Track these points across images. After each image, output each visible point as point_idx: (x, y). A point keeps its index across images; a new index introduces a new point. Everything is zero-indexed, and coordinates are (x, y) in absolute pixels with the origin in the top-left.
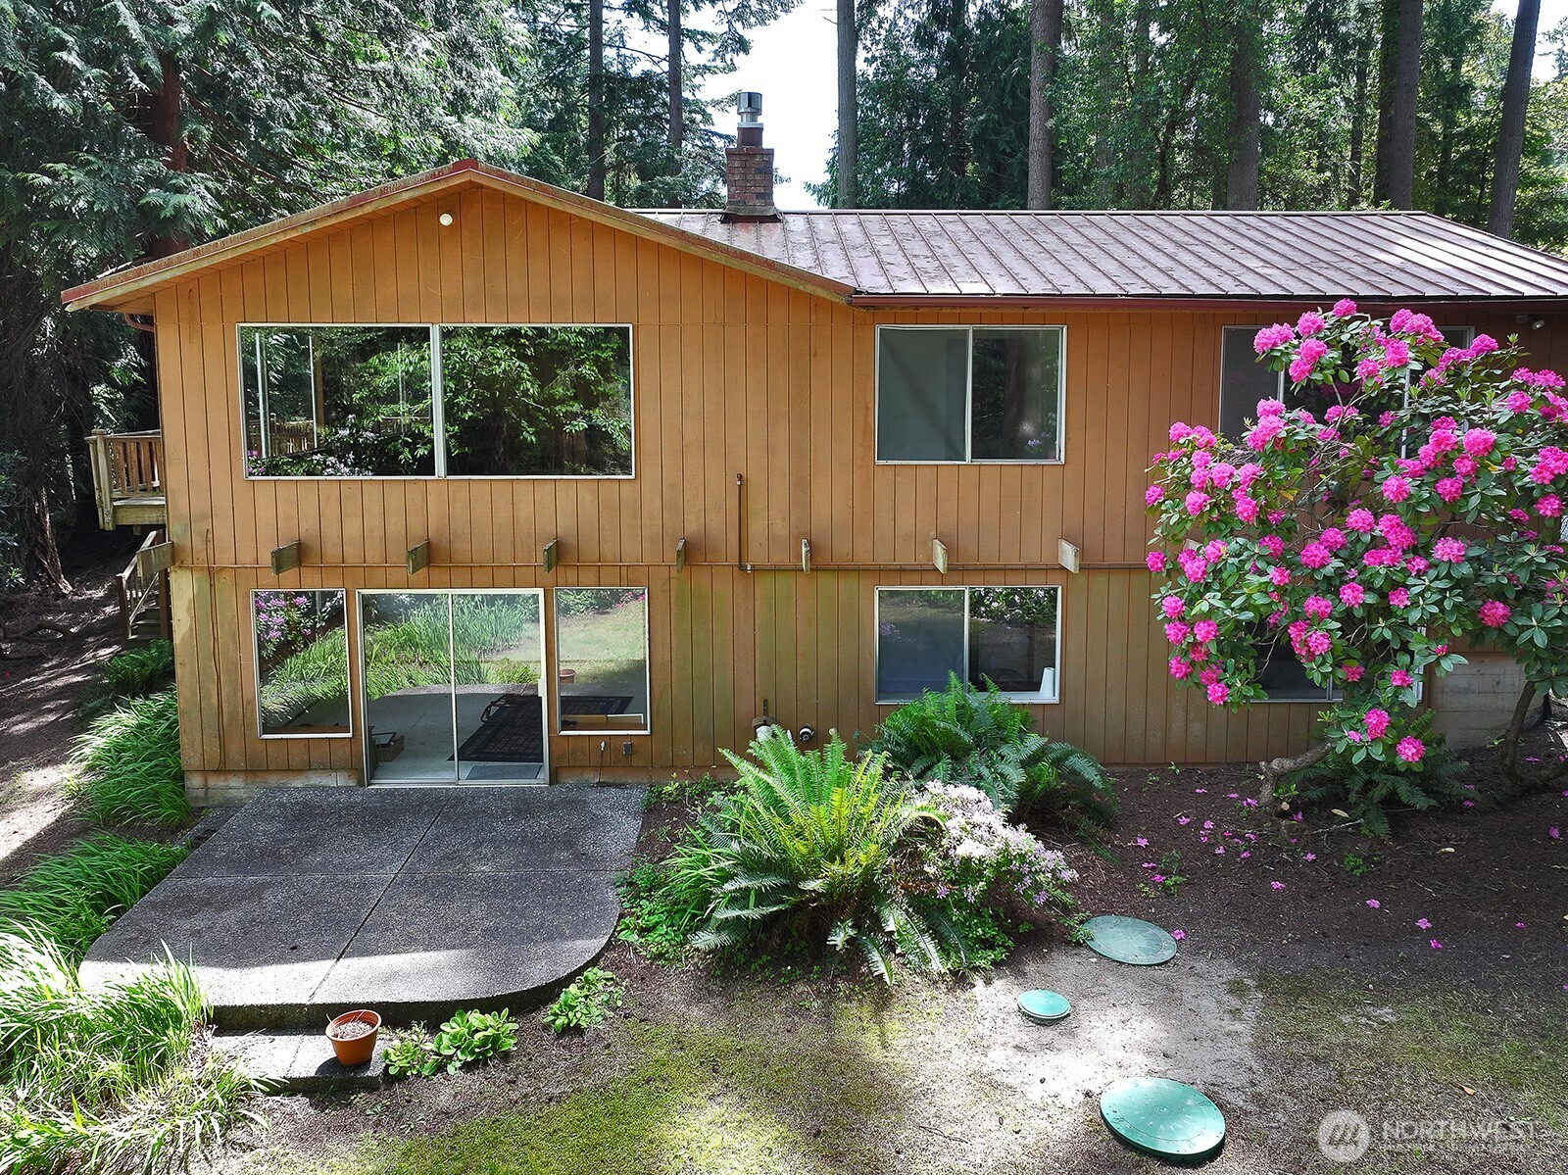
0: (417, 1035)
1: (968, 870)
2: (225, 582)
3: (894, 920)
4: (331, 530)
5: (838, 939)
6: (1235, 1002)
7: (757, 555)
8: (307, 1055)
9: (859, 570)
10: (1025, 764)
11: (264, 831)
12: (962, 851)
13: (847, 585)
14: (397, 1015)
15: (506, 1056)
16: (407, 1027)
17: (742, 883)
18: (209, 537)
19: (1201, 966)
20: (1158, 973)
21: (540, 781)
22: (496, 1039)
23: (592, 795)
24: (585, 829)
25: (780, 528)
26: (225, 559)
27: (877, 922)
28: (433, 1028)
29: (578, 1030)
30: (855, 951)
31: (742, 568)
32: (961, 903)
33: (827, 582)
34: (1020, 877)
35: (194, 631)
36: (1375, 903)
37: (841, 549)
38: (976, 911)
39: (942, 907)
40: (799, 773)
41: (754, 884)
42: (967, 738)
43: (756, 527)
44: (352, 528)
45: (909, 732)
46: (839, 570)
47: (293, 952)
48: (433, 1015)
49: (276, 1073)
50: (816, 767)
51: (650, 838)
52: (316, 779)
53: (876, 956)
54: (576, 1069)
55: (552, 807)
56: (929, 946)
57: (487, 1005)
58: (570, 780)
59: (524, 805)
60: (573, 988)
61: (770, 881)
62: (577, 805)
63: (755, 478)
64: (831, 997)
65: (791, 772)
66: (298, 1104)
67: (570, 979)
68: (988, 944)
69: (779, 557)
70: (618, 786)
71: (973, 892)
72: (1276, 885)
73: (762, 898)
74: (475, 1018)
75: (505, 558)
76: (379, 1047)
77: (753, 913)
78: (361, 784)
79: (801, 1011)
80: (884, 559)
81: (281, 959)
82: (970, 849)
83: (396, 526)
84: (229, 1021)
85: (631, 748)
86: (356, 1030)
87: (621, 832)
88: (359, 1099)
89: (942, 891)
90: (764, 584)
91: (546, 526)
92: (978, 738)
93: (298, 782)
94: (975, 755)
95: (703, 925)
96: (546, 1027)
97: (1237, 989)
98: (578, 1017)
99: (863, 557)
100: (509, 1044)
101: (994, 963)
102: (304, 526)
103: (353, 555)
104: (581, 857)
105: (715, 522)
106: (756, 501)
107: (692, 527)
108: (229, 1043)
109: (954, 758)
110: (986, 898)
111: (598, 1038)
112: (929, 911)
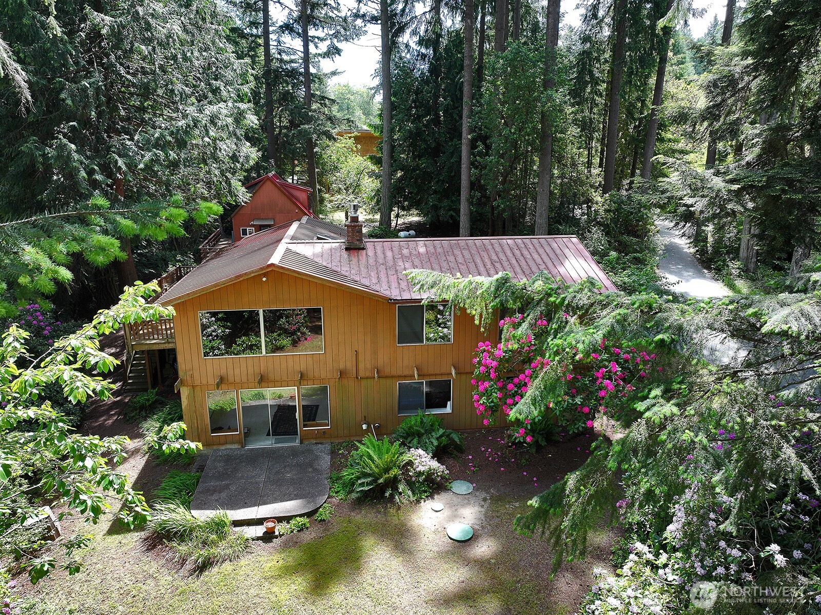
0: (284, 524)
1: (420, 474)
2: (198, 390)
3: (401, 487)
4: (231, 373)
5: (387, 494)
6: (483, 503)
7: (362, 374)
8: (259, 531)
9: (393, 377)
10: (437, 439)
11: (220, 466)
12: (418, 469)
13: (389, 381)
14: (280, 520)
15: (307, 528)
16: (282, 522)
17: (363, 480)
18: (192, 376)
19: (478, 494)
20: (467, 496)
21: (297, 443)
22: (305, 524)
23: (314, 447)
24: (314, 460)
25: (369, 366)
26: (197, 382)
27: (397, 489)
28: (288, 522)
29: (324, 520)
30: (392, 496)
31: (357, 378)
32: (419, 482)
33: (383, 381)
34: (434, 474)
35: (189, 405)
36: (525, 473)
37: (387, 371)
38: (422, 483)
39: (414, 483)
40: (376, 447)
41: (365, 480)
42: (423, 431)
43: (361, 366)
44: (237, 372)
45: (407, 429)
46: (386, 377)
47: (245, 505)
48: (288, 519)
49: (254, 536)
50: (381, 445)
51: (334, 462)
52: (228, 446)
53: (397, 497)
54: (325, 530)
55: (303, 453)
56: (410, 493)
57: (301, 516)
58: (306, 442)
59: (294, 452)
60: (321, 509)
61: (369, 479)
62: (310, 451)
63: (361, 351)
64: (386, 508)
65: (374, 447)
66: (260, 542)
67: (320, 507)
68: (425, 492)
69: (368, 374)
70: (321, 443)
71: (421, 479)
72: (502, 469)
73: (368, 484)
74: (298, 519)
75: (285, 378)
76: (277, 528)
77: (366, 488)
78: (242, 447)
79: (380, 512)
80: (400, 373)
81: (244, 507)
82: (421, 469)
83: (251, 370)
84: (237, 523)
85: (324, 432)
86: (271, 525)
87: (325, 461)
88: (274, 540)
89: (414, 479)
90: (364, 382)
91: (297, 368)
92: (426, 431)
93: (223, 448)
94: (425, 436)
95: (352, 491)
96: (316, 520)
97: (485, 500)
98: (323, 517)
99: (394, 373)
100: (308, 525)
101: (427, 497)
102: (222, 372)
103: (238, 379)
104: (315, 470)
105: (349, 365)
106: (361, 358)
107: (342, 366)
108: (237, 529)
109: (419, 437)
110: (425, 480)
111: (329, 522)
112: (411, 485)
